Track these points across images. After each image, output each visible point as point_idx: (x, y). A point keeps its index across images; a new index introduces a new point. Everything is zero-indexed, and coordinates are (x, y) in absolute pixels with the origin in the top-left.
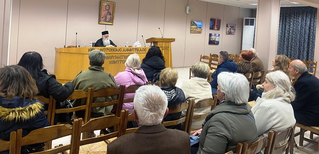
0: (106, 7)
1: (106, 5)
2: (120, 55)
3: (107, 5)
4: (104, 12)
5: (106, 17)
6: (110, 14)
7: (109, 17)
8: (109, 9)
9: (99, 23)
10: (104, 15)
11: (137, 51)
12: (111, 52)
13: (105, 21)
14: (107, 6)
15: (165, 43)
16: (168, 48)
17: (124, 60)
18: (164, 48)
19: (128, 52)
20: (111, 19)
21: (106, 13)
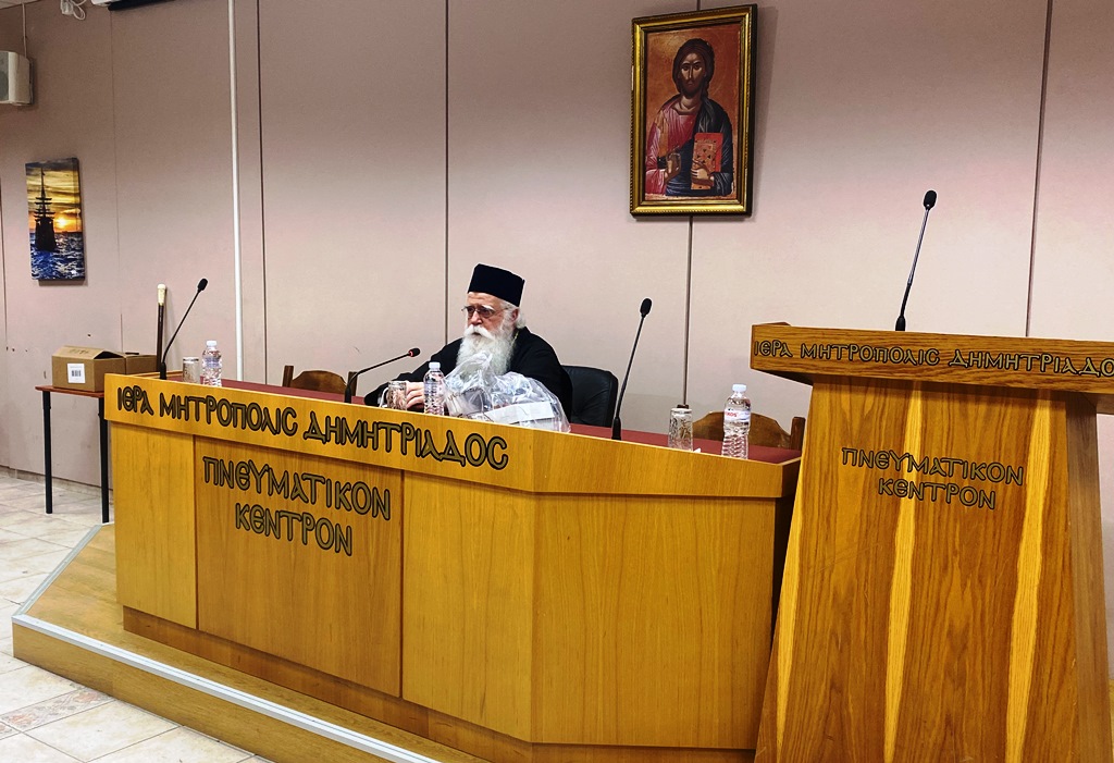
0: (678, 63)
1: (683, 52)
2: (294, 466)
3: (690, 46)
4: (668, 114)
5: (687, 150)
6: (719, 122)
7: (707, 147)
8: (705, 80)
9: (632, 208)
10: (673, 137)
11: (420, 454)
12: (229, 433)
13: (683, 184)
14: (692, 57)
15: (941, 406)
16: (1005, 491)
17: (325, 521)
18: (911, 477)
19: (348, 451)
20: (727, 168)
21: (682, 119)
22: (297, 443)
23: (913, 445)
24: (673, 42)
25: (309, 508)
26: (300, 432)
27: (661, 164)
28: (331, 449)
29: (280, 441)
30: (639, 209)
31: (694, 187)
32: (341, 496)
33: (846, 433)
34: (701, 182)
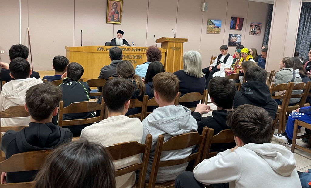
4: (111, 11)
5: (113, 16)
6: (118, 13)
7: (116, 15)
10: (112, 13)
13: (113, 20)
14: (115, 4)
15: (176, 43)
16: (180, 49)
17: (133, 60)
18: (175, 49)
19: (138, 52)
20: (118, 18)
21: (113, 12)
22: (130, 52)
23: (175, 47)
24: (113, 2)
25: (131, 59)
26: (131, 51)
27: (110, 17)
28: (135, 52)
29: (128, 52)
30: (107, 22)
31: (114, 20)
32: (135, 57)
33: (171, 46)
34: (115, 20)
